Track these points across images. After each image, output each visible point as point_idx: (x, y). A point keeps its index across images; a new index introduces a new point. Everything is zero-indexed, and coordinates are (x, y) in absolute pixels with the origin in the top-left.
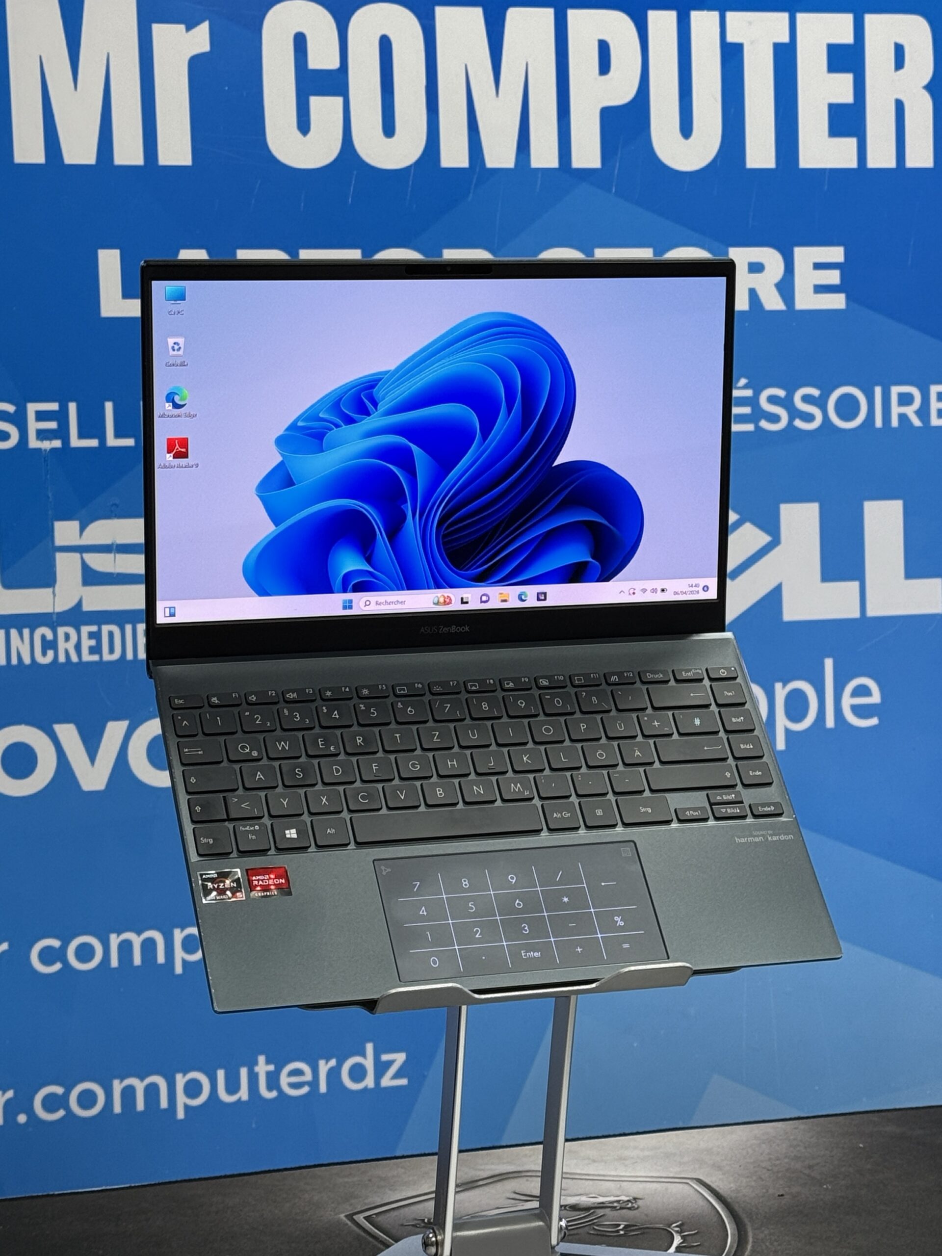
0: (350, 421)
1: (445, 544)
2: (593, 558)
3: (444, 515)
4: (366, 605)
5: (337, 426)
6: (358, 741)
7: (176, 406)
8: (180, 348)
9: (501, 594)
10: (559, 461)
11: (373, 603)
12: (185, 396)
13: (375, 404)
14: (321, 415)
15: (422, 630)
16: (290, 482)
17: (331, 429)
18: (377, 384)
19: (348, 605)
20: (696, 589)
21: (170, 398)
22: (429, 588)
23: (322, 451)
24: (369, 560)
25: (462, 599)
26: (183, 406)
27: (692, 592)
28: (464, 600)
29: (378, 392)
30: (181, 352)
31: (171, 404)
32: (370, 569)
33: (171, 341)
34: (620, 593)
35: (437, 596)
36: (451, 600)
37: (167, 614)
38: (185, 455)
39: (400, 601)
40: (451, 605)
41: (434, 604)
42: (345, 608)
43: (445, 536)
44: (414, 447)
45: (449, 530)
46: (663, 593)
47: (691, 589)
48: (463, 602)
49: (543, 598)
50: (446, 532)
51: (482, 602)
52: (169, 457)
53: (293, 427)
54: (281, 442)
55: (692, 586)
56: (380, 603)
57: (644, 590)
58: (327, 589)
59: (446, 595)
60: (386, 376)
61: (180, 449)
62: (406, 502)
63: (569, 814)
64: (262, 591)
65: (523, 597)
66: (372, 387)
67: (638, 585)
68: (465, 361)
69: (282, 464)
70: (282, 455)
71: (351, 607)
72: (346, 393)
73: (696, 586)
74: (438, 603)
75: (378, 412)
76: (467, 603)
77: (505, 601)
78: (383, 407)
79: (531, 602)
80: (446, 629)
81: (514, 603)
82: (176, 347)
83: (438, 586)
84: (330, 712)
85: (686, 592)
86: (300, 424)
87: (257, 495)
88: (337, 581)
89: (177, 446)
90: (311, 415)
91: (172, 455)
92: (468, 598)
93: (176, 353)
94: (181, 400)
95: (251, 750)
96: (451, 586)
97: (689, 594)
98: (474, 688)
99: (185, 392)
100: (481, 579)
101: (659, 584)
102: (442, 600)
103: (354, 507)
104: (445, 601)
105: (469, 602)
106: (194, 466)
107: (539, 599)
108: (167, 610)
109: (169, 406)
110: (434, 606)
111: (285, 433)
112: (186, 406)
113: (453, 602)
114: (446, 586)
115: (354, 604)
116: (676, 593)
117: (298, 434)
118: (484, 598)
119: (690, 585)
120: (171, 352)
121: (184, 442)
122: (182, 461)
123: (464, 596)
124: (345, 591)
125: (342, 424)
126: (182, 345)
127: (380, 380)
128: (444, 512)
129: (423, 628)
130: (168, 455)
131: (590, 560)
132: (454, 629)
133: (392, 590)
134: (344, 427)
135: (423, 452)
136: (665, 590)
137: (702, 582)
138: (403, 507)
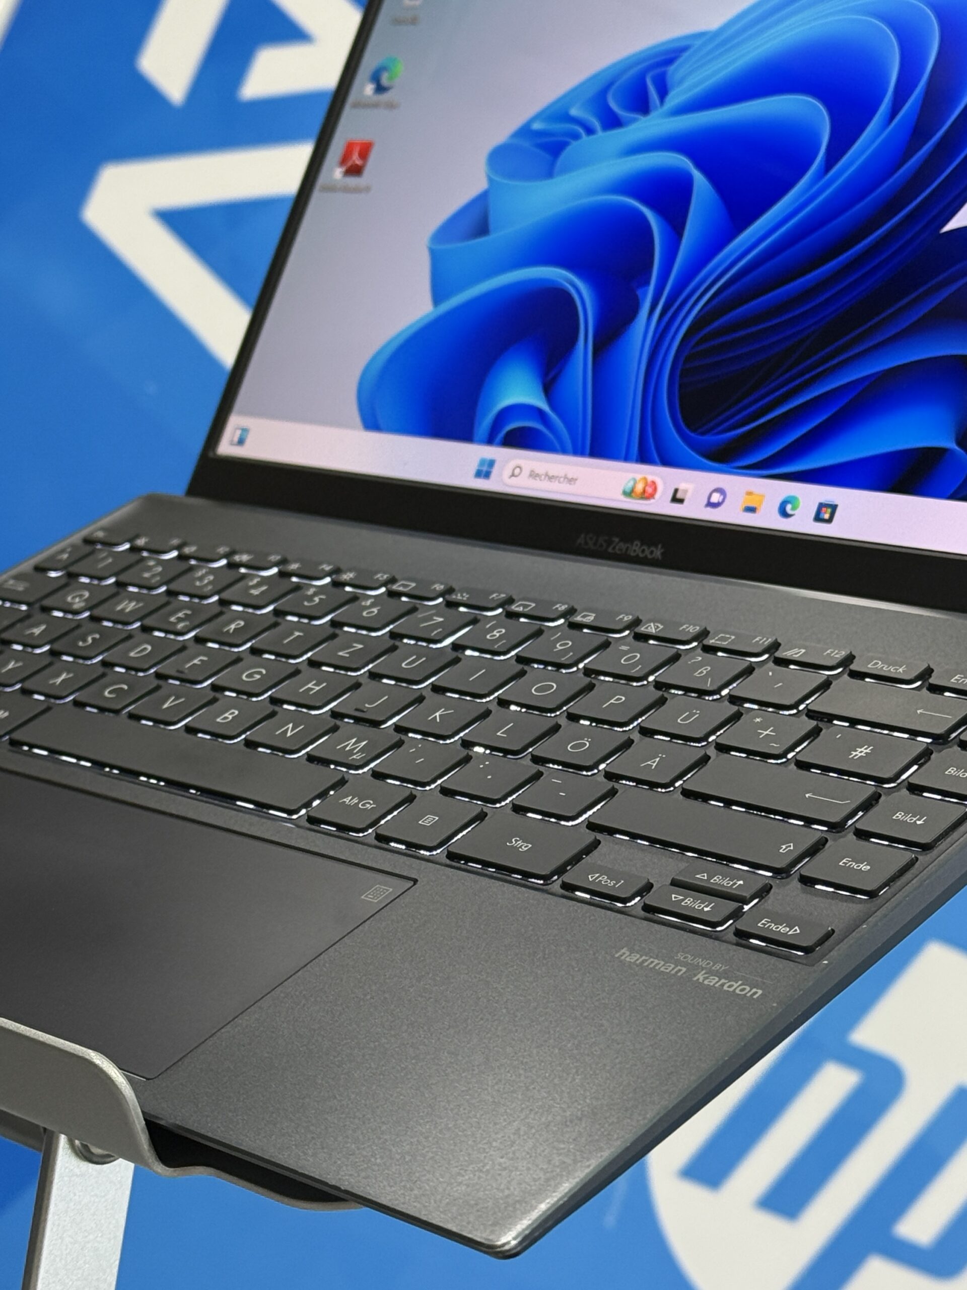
0: (613, 123)
1: (683, 374)
3: (702, 316)
4: (513, 475)
5: (591, 132)
7: (380, 89)
9: (749, 493)
11: (526, 472)
12: (395, 75)
13: (664, 94)
14: (573, 111)
15: (579, 541)
16: (482, 229)
17: (577, 138)
18: (679, 57)
19: (486, 470)
21: (377, 76)
22: (627, 459)
23: (551, 176)
24: (548, 388)
25: (676, 491)
26: (387, 89)
28: (679, 496)
29: (676, 72)
31: (374, 85)
32: (543, 405)
35: (634, 480)
36: (655, 489)
37: (236, 439)
38: (360, 171)
39: (570, 476)
40: (652, 501)
41: (625, 493)
42: (479, 475)
43: (688, 359)
44: (698, 177)
45: (702, 348)
48: (674, 499)
50: (693, 351)
51: (710, 505)
52: (340, 173)
53: (524, 130)
54: (497, 156)
56: (537, 475)
59: (650, 478)
60: (700, 42)
61: (356, 161)
62: (647, 283)
65: (789, 508)
66: (671, 61)
68: (844, 11)
70: (489, 179)
71: (487, 475)
74: (629, 494)
75: (664, 108)
76: (681, 501)
77: (751, 510)
78: (675, 98)
79: (801, 521)
80: (621, 547)
81: (767, 518)
83: (644, 458)
86: (536, 126)
87: (429, 248)
88: (484, 423)
89: (354, 156)
90: (557, 111)
91: (344, 169)
92: (686, 491)
94: (389, 79)
96: (666, 461)
100: (727, 456)
102: (640, 487)
103: (561, 283)
104: (644, 491)
105: (686, 502)
106: (365, 189)
107: (818, 518)
108: (238, 433)
109: (370, 89)
110: (622, 498)
111: (508, 141)
113: (657, 496)
114: (656, 457)
117: (527, 144)
118: (716, 498)
121: (364, 150)
122: (352, 181)
123: (682, 486)
124: (490, 441)
125: (599, 128)
127: (689, 48)
128: (706, 309)
129: (583, 536)
130: (339, 170)
132: (635, 548)
133: (564, 451)
134: (600, 133)
135: (709, 184)
138: (639, 292)
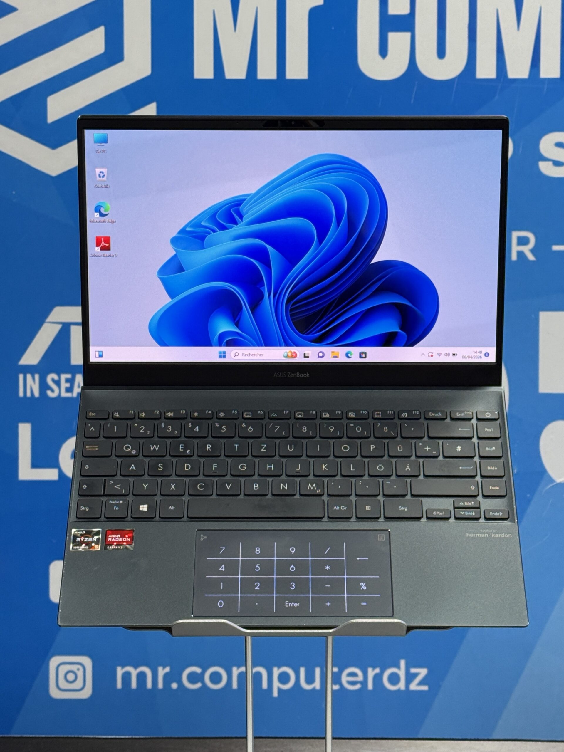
0: (223, 228)
1: (291, 315)
2: (401, 329)
3: (291, 295)
4: (235, 356)
5: (214, 231)
6: (208, 448)
7: (102, 215)
8: (104, 175)
9: (333, 352)
10: (375, 260)
11: (241, 354)
12: (107, 208)
13: (241, 217)
14: (203, 223)
15: (275, 375)
16: (181, 269)
17: (209, 233)
18: (242, 203)
19: (223, 355)
20: (479, 355)
21: (98, 209)
22: (280, 345)
23: (203, 248)
24: (237, 324)
25: (305, 354)
26: (106, 215)
27: (476, 357)
28: (306, 355)
29: (243, 209)
30: (105, 179)
31: (98, 213)
32: (237, 330)
33: (98, 171)
34: (422, 355)
35: (287, 352)
36: (296, 354)
37: (97, 355)
38: (108, 249)
39: (260, 353)
40: (296, 358)
41: (284, 357)
42: (220, 357)
43: (291, 310)
44: (269, 247)
45: (295, 306)
46: (454, 357)
47: (475, 354)
48: (305, 357)
49: (364, 356)
50: (292, 308)
51: (319, 357)
52: (98, 249)
53: (183, 231)
54: (175, 241)
55: (476, 352)
56: (246, 354)
57: (440, 354)
58: (207, 343)
59: (293, 351)
60: (248, 198)
61: (105, 244)
62: (263, 285)
63: (346, 508)
64: (162, 343)
65: (349, 355)
66: (240, 205)
67: (435, 350)
68: (305, 188)
69: (175, 256)
70: (175, 250)
71: (224, 357)
72: (220, 208)
73: (479, 352)
74: (287, 357)
75: (244, 222)
76: (308, 357)
77: (336, 357)
78: (247, 218)
79: (355, 359)
80: (292, 375)
81: (342, 359)
82: (102, 175)
83: (287, 344)
84: (194, 427)
85: (471, 356)
86: (188, 229)
87: (158, 277)
88: (215, 339)
89: (103, 242)
90: (196, 223)
91: (99, 248)
92: (309, 354)
93: (101, 179)
94: (105, 211)
95: (132, 450)
96: (297, 345)
97: (474, 358)
98: (300, 416)
99: (108, 206)
100: (320, 341)
101: (451, 350)
102: (290, 354)
103: (227, 288)
104: (292, 355)
105: (310, 357)
106: (114, 256)
107: (361, 357)
108: (97, 353)
109: (97, 215)
110: (284, 358)
111: (178, 235)
112: (108, 215)
113: (298, 356)
114: (293, 345)
115: (227, 355)
116: (464, 357)
117: (187, 236)
118: (321, 355)
119: (475, 351)
120: (98, 179)
121: (107, 240)
122: (106, 253)
123: (306, 352)
124: (220, 344)
125: (218, 230)
126: (105, 174)
127: (244, 200)
128: (291, 293)
129: (276, 373)
130: (97, 248)
131: (399, 331)
132: (298, 375)
133: (254, 346)
134: (219, 232)
135: (276, 251)
136: (456, 355)
137: (484, 350)
138: (261, 289)
